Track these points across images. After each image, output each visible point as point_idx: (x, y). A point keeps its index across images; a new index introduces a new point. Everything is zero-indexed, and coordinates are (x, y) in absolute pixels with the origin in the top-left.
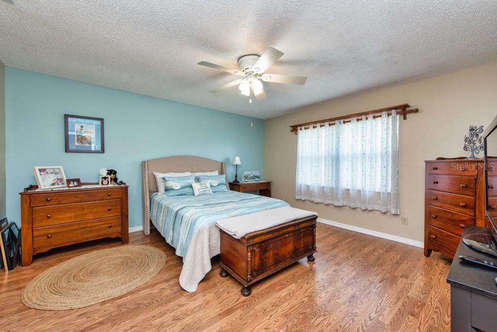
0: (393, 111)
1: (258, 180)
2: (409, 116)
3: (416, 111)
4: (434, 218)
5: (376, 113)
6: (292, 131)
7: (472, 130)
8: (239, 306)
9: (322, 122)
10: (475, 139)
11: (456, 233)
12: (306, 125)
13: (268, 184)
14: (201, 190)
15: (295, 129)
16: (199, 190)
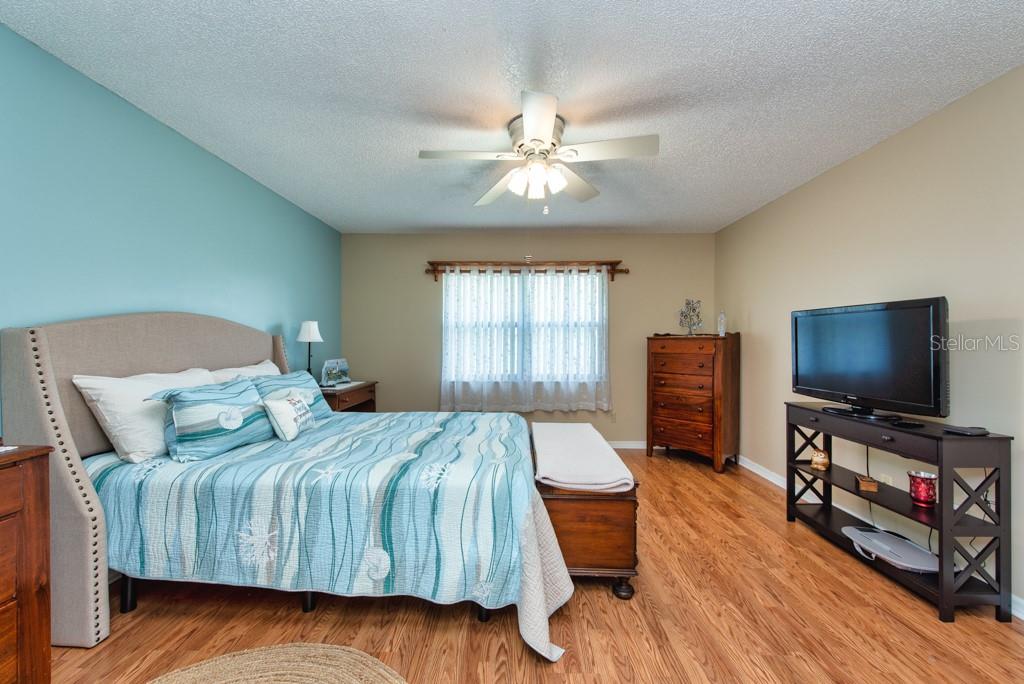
0: (604, 268)
1: (348, 379)
2: (618, 277)
3: (627, 272)
4: (662, 407)
5: (584, 266)
6: (427, 271)
7: (688, 304)
8: (650, 617)
9: (498, 266)
10: (692, 314)
11: (692, 418)
12: (465, 265)
13: (371, 388)
14: (300, 421)
15: (435, 269)
16: (295, 420)
